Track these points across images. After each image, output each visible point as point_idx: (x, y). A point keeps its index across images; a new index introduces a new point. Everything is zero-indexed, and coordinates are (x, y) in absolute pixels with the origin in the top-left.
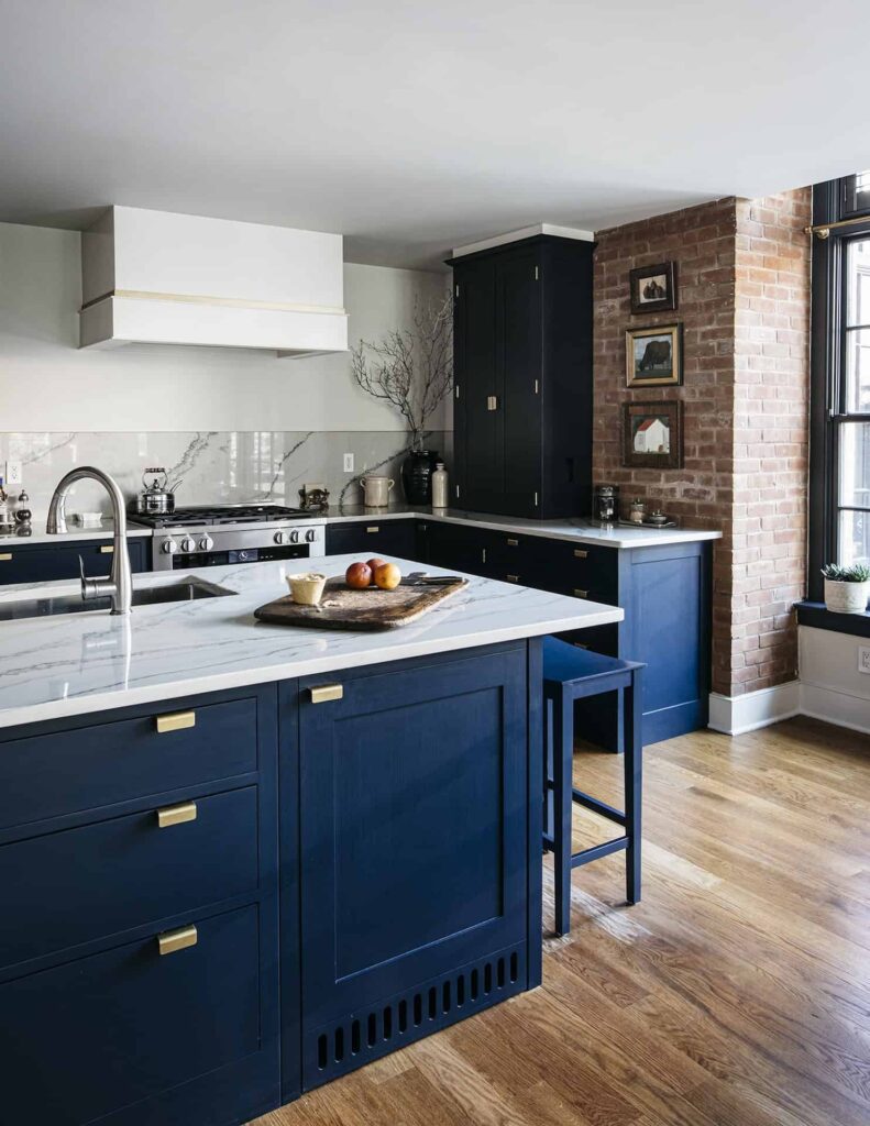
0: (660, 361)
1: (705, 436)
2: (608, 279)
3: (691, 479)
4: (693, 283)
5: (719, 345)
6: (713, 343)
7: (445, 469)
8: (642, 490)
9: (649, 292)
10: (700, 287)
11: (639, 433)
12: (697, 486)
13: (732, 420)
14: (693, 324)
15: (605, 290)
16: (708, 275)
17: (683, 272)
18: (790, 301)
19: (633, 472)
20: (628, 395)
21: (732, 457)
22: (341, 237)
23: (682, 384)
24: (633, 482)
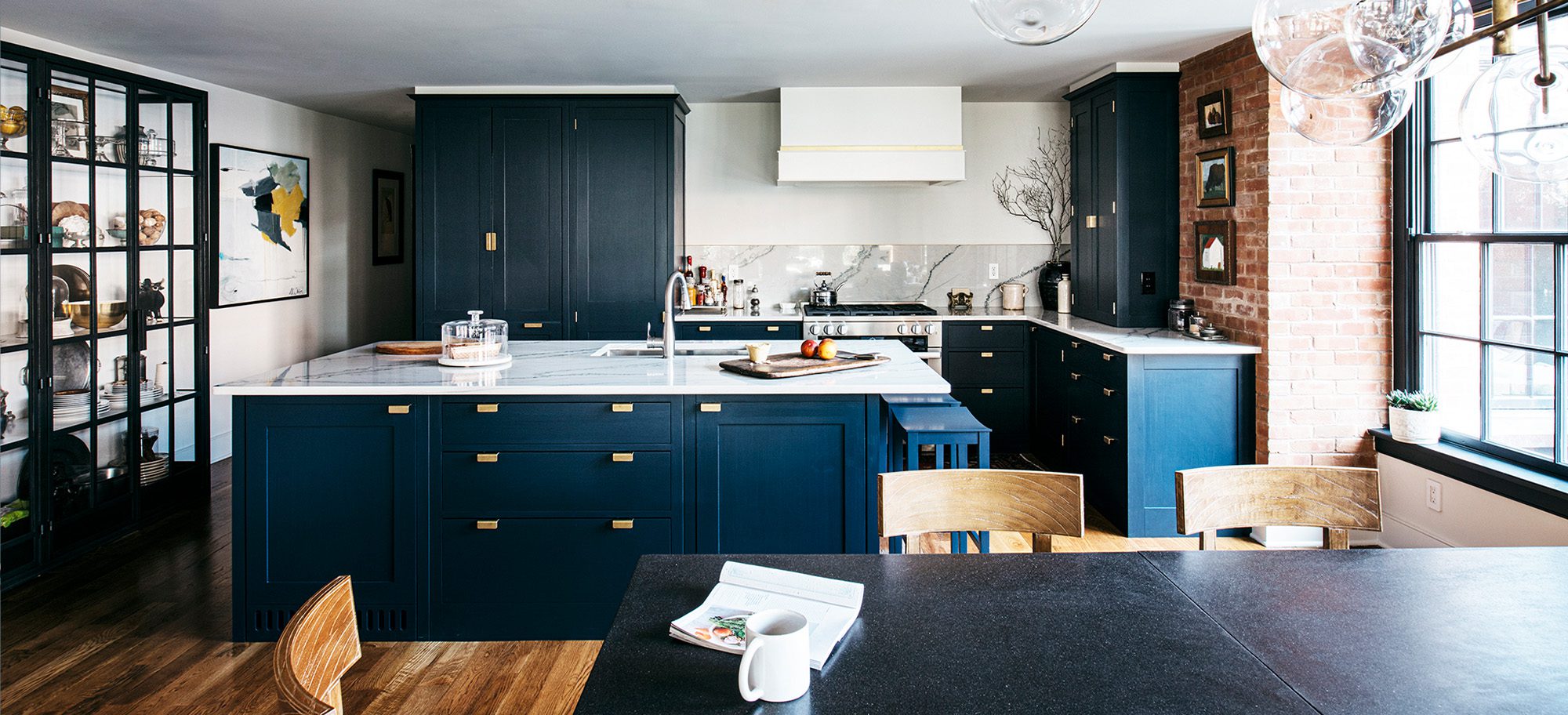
0: (1218, 184)
1: (1250, 254)
2: (1189, 105)
3: (1241, 296)
4: (1241, 109)
5: (1259, 167)
6: (1254, 165)
7: (1069, 279)
8: (1209, 305)
9: (1212, 119)
10: (1246, 112)
11: (1206, 250)
12: (1245, 302)
13: (1267, 240)
14: (1242, 148)
15: (1187, 116)
16: (1251, 100)
17: (1236, 98)
18: (1353, 118)
19: (1205, 287)
20: (1201, 214)
21: (1267, 276)
22: (960, 88)
23: (1234, 205)
24: (1205, 297)
